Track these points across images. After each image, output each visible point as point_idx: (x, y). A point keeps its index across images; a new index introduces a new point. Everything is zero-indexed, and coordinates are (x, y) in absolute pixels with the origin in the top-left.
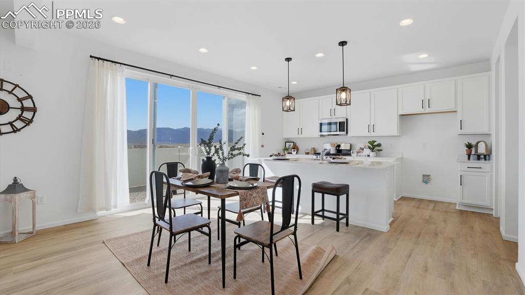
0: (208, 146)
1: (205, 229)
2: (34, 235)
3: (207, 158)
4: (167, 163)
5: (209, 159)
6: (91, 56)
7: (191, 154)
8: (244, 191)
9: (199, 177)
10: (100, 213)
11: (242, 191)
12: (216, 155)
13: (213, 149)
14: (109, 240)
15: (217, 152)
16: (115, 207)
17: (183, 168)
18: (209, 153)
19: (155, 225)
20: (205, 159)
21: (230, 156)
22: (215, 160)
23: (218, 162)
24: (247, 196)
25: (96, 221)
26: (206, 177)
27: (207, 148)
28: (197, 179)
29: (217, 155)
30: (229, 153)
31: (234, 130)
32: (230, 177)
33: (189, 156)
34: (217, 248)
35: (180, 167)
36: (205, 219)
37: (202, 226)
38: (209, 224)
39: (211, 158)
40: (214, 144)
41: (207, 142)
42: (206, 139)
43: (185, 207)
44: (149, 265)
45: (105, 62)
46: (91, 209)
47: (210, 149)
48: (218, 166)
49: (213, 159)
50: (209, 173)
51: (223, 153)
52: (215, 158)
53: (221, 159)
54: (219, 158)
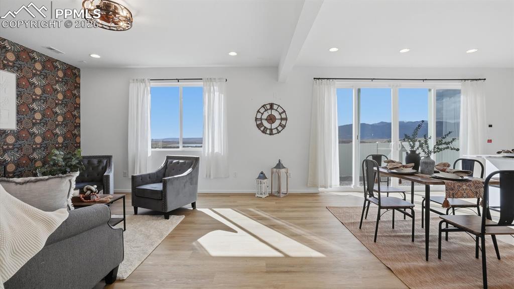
0: (412, 141)
1: (409, 211)
2: (288, 195)
3: (411, 151)
4: (372, 155)
5: (413, 152)
6: (314, 79)
7: (392, 149)
8: (451, 181)
9: (404, 166)
10: (321, 189)
11: (449, 181)
12: (420, 149)
13: (417, 144)
14: (330, 207)
15: (421, 146)
16: (331, 187)
17: (386, 159)
18: (413, 147)
19: (366, 200)
20: (409, 152)
21: (436, 150)
22: (419, 153)
23: (422, 156)
24: (454, 187)
25: (319, 194)
26: (411, 167)
27: (411, 143)
28: (402, 168)
29: (422, 149)
30: (435, 147)
31: (444, 120)
32: (435, 170)
33: (390, 151)
34: (420, 232)
35: (383, 159)
36: (408, 203)
37: (405, 208)
38: (413, 207)
39: (415, 151)
40: (419, 139)
41: (411, 137)
42: (410, 134)
43: (388, 193)
44: (360, 228)
45: (323, 80)
46: (315, 186)
47: (414, 144)
48: (422, 158)
49: (417, 152)
50: (413, 164)
51: (428, 147)
52: (419, 151)
53: (426, 152)
54: (424, 151)
